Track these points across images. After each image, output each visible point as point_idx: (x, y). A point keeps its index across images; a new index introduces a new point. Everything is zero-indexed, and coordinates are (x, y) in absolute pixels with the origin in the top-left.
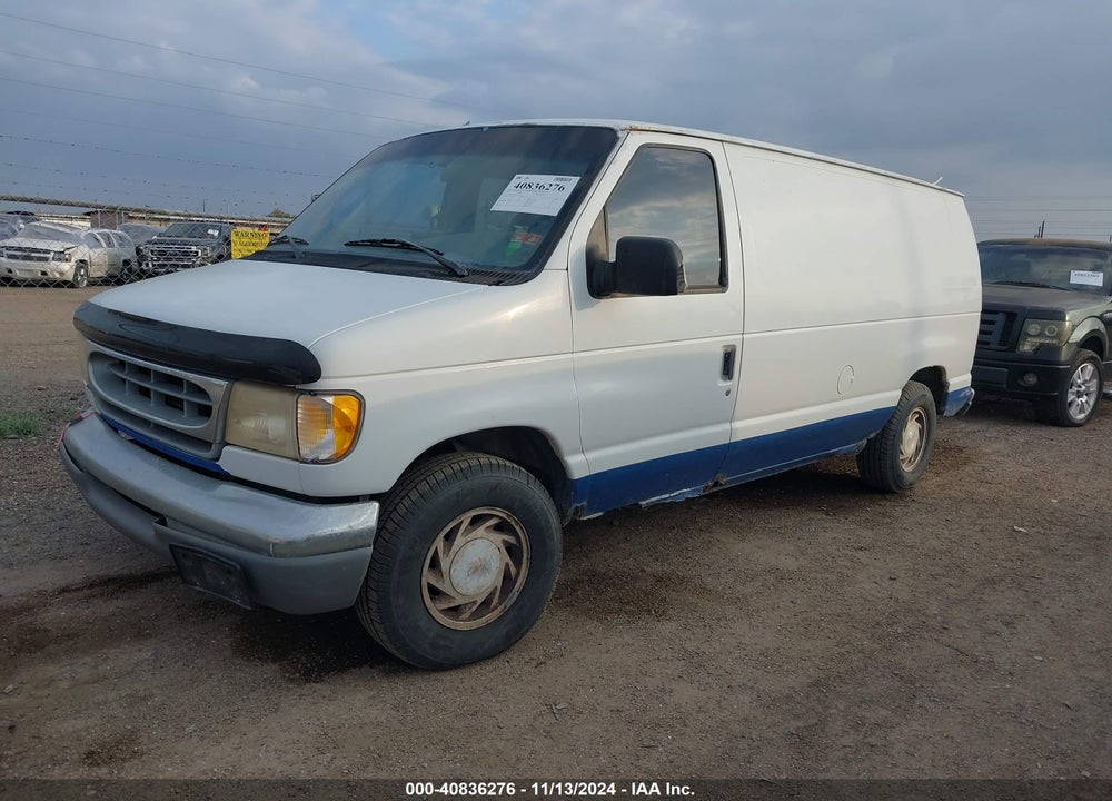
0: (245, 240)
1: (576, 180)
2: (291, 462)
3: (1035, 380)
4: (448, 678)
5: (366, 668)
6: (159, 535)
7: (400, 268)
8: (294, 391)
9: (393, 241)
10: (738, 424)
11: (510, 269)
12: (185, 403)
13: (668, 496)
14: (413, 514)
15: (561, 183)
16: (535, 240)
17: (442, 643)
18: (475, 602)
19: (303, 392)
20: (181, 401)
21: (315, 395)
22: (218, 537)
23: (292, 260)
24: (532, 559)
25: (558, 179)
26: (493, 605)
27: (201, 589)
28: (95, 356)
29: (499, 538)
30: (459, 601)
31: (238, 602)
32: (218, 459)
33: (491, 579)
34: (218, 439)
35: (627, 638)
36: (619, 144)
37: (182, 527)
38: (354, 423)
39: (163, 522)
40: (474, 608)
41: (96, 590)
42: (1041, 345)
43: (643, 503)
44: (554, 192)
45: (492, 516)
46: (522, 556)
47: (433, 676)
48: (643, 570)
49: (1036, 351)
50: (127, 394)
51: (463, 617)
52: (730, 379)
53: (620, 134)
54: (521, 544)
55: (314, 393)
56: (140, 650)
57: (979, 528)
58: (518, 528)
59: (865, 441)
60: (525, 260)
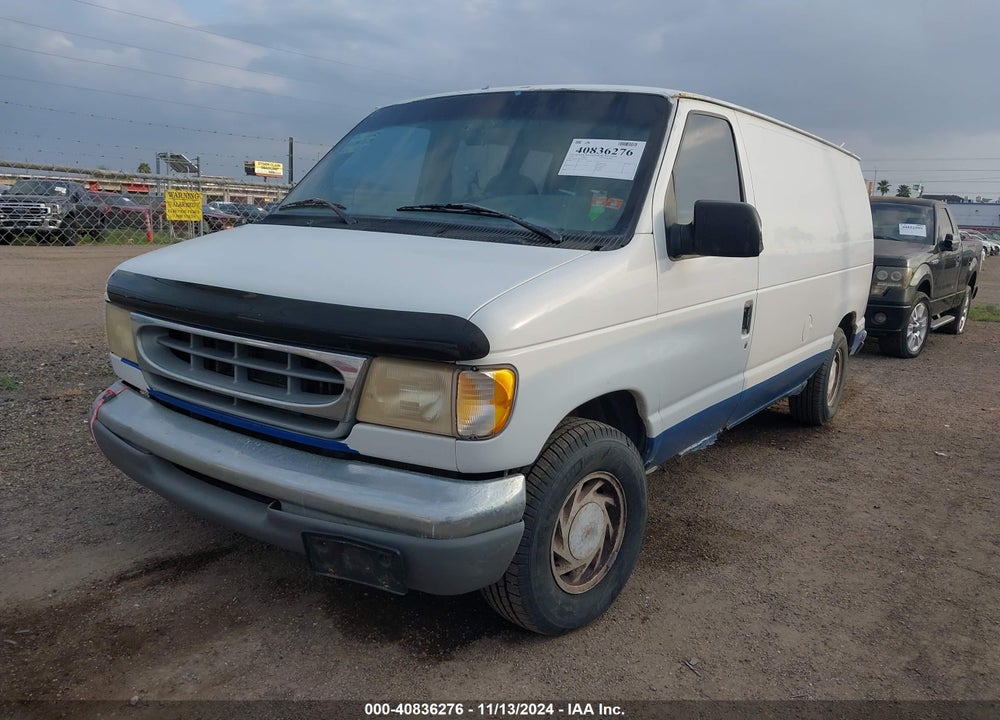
0: (179, 201)
1: (642, 145)
2: (445, 439)
3: (884, 319)
4: (569, 641)
5: (485, 639)
6: (273, 520)
7: (488, 235)
8: (454, 367)
9: (461, 207)
10: (748, 374)
11: (600, 233)
12: (289, 380)
13: (695, 445)
14: (546, 484)
15: (628, 148)
16: (617, 205)
17: (567, 609)
18: (584, 566)
19: (464, 368)
20: (284, 377)
21: (477, 370)
22: (362, 521)
23: (343, 225)
24: (628, 519)
25: (622, 144)
26: (596, 566)
27: (336, 577)
28: (144, 330)
29: (604, 500)
30: (574, 565)
31: (386, 588)
32: (345, 437)
33: (596, 542)
34: (348, 417)
35: (702, 586)
36: (674, 111)
37: (304, 511)
38: (510, 396)
39: (277, 505)
40: (584, 570)
41: (156, 576)
42: (889, 289)
43: (681, 453)
44: (621, 157)
45: (598, 479)
46: (620, 516)
47: (556, 641)
48: (668, 516)
49: (885, 294)
50: (192, 370)
51: (577, 580)
52: (748, 332)
53: (672, 101)
54: (619, 505)
55: (476, 369)
56: (246, 640)
57: (909, 455)
58: (617, 490)
59: (806, 382)
60: (612, 224)
